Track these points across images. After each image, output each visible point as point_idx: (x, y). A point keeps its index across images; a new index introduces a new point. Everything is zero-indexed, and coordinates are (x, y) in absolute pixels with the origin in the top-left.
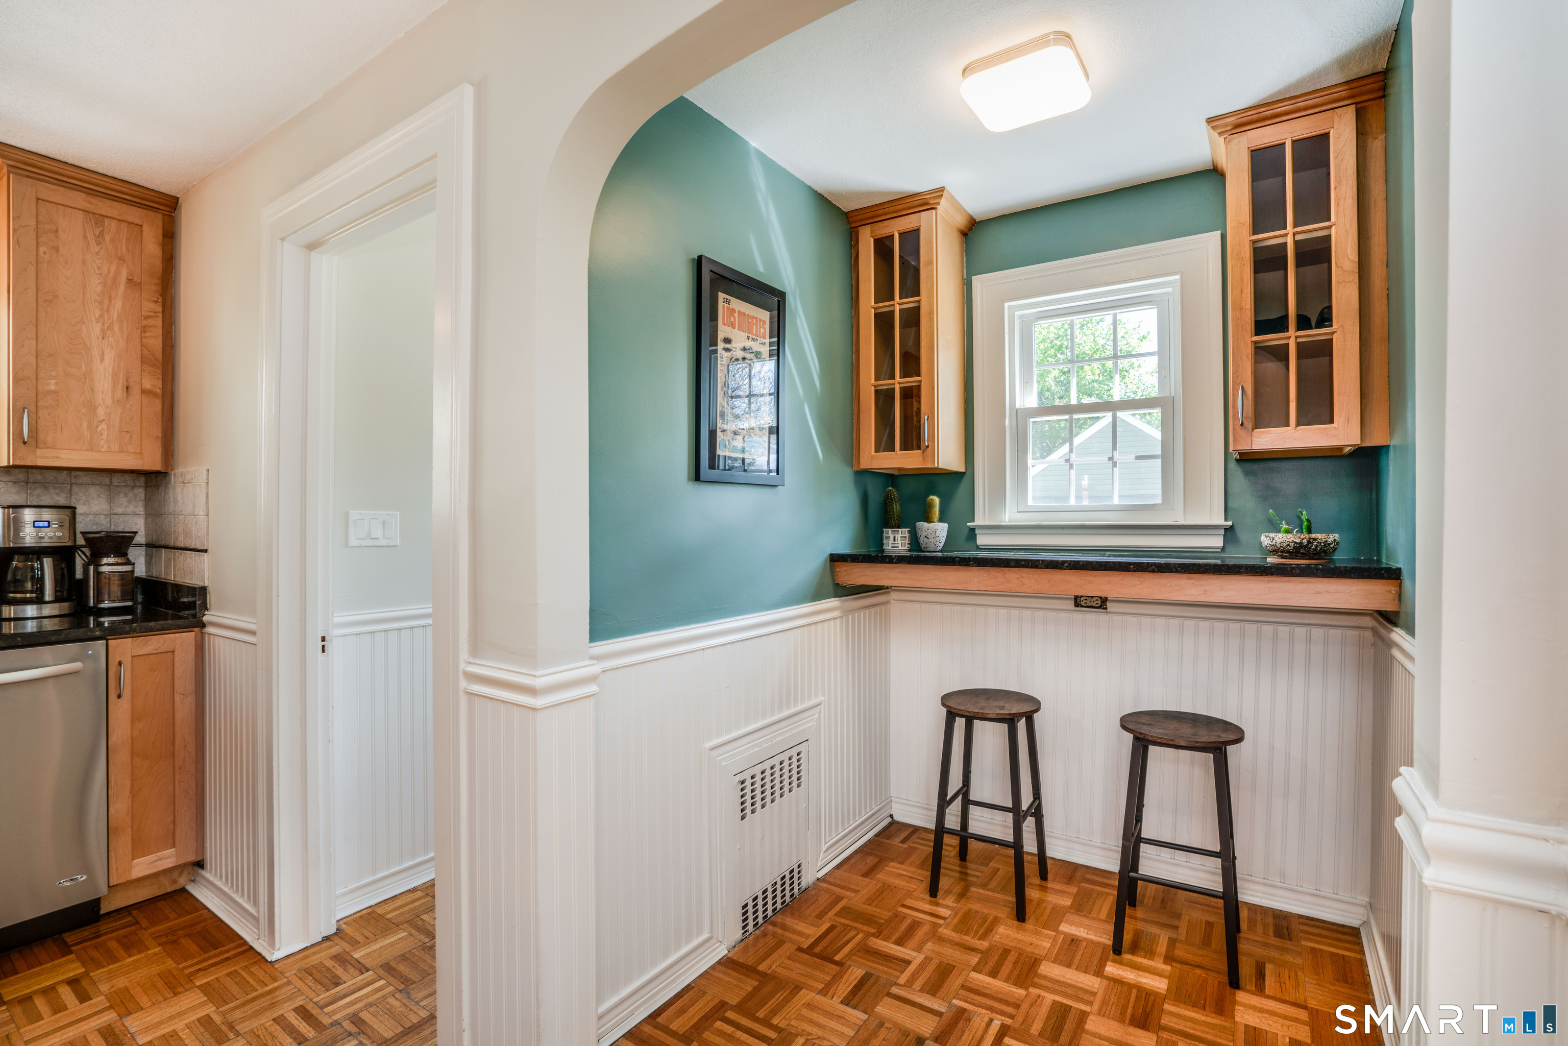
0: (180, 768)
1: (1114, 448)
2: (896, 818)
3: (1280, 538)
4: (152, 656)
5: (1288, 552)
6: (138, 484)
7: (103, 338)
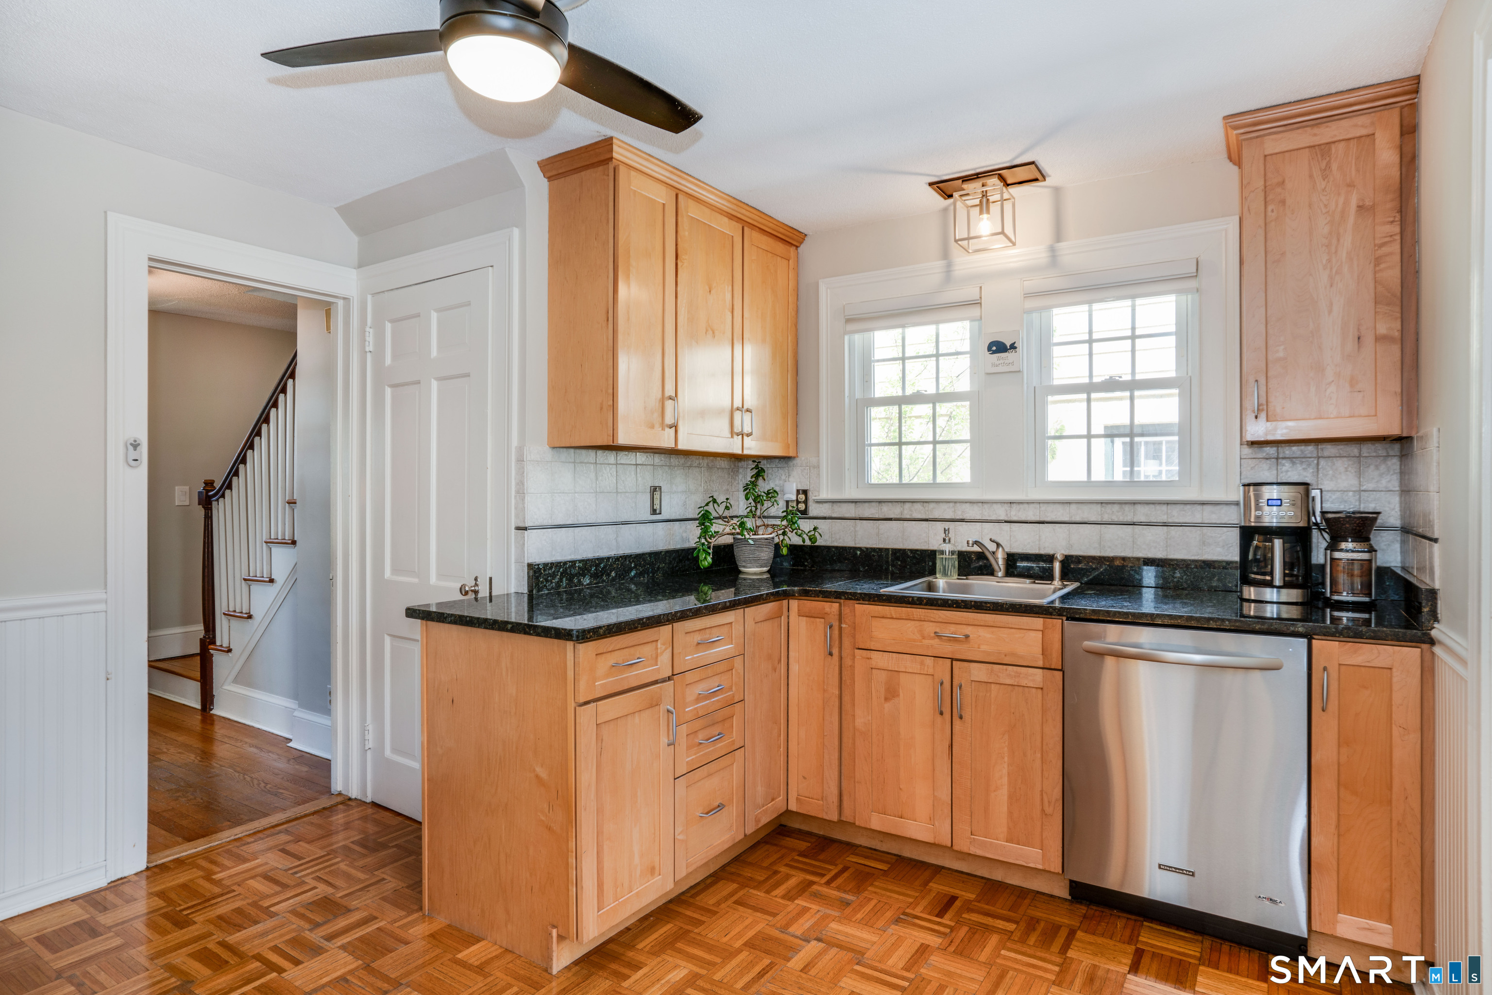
0: (1399, 824)
4: (1363, 669)
6: (1391, 453)
7: (1331, 286)
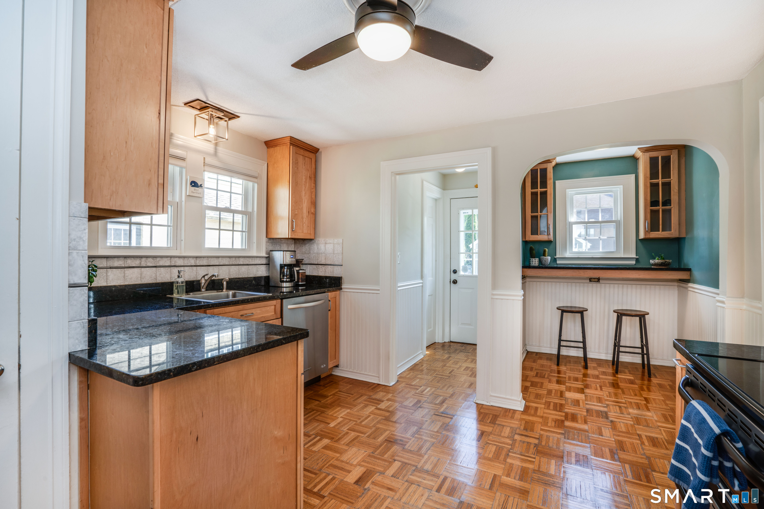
1: (601, 235)
2: (528, 350)
3: (657, 261)
5: (659, 265)
7: (305, 196)
